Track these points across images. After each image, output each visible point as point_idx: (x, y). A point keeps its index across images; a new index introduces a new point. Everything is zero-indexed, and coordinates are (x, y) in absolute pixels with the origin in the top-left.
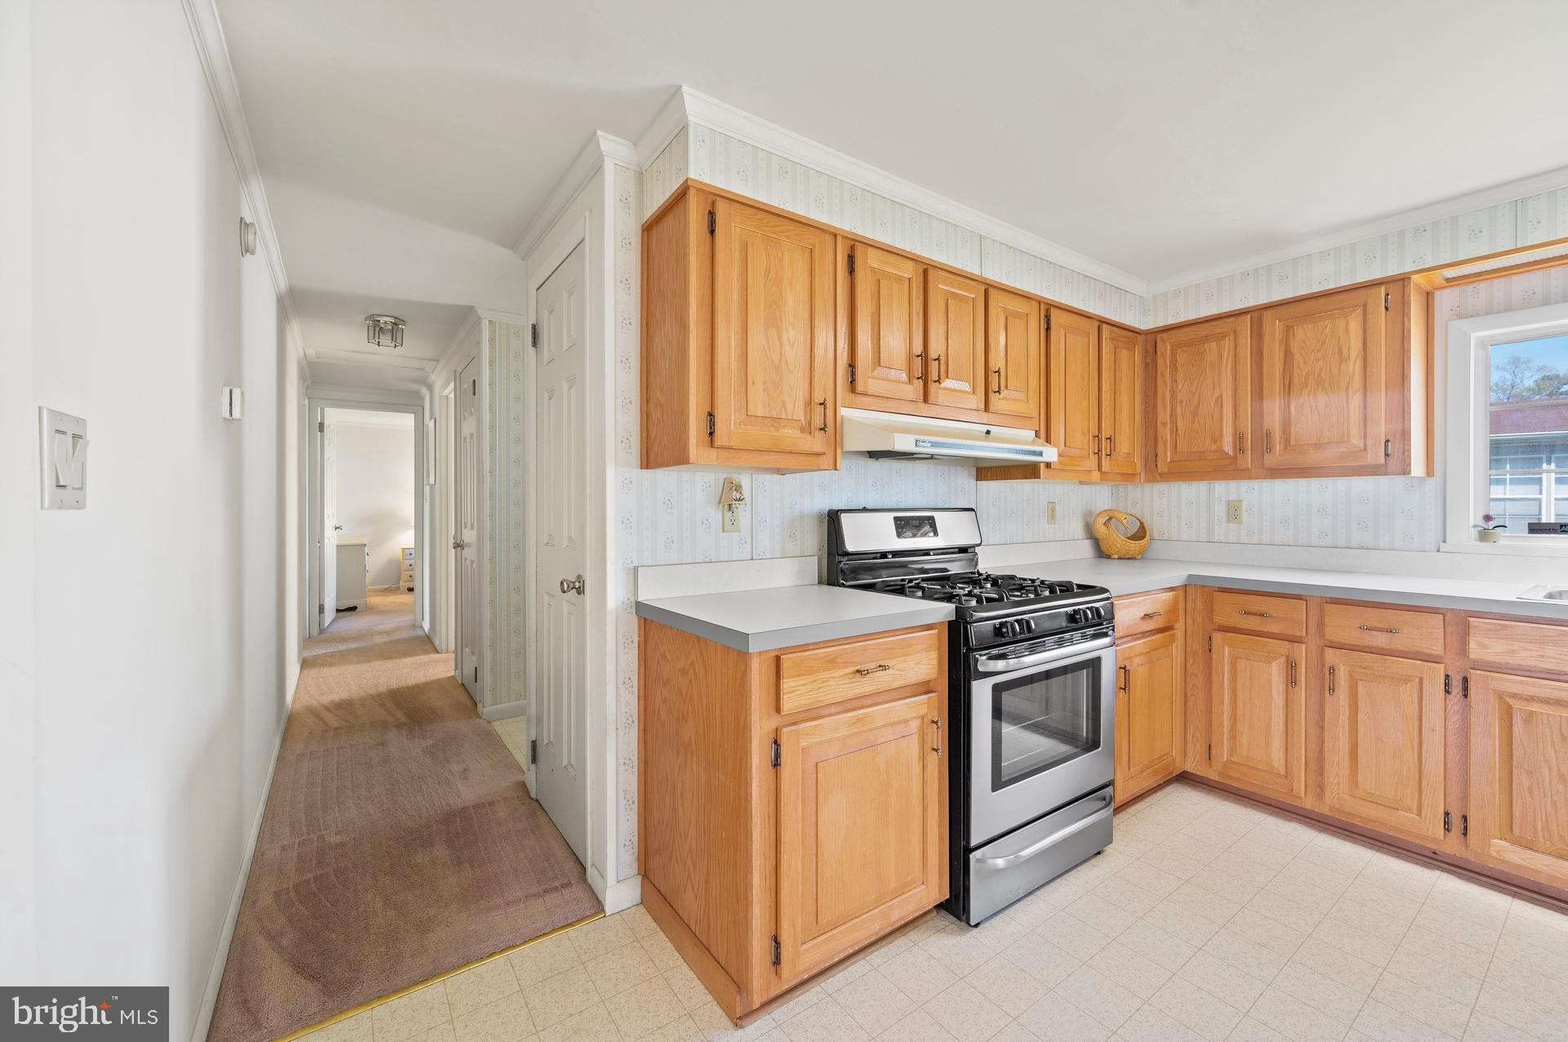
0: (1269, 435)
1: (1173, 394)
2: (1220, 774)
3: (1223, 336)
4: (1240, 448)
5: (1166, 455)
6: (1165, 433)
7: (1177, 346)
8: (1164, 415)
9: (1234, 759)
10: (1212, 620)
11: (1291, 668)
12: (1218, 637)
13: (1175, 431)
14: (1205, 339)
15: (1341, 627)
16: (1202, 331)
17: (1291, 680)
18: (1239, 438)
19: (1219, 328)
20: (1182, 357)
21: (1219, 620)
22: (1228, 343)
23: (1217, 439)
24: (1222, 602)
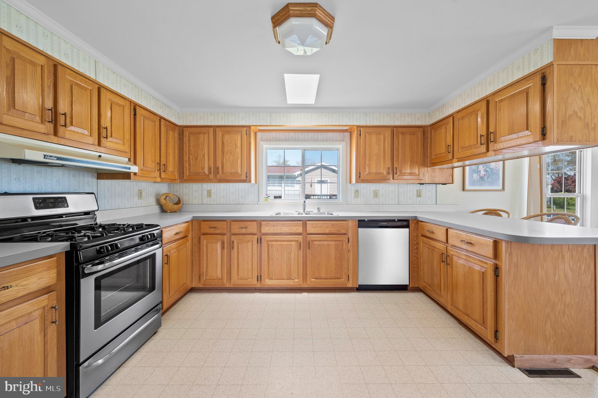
0: (218, 168)
1: (189, 151)
2: (203, 285)
3: (204, 133)
4: (210, 173)
5: (187, 173)
6: (186, 165)
7: (190, 133)
8: (186, 158)
9: (208, 278)
10: (200, 231)
11: (223, 243)
12: (202, 237)
13: (190, 164)
14: (199, 133)
15: (235, 229)
16: (199, 130)
17: (223, 248)
18: (210, 168)
19: (203, 130)
20: (192, 138)
21: (203, 231)
22: (206, 135)
23: (203, 168)
24: (204, 225)
